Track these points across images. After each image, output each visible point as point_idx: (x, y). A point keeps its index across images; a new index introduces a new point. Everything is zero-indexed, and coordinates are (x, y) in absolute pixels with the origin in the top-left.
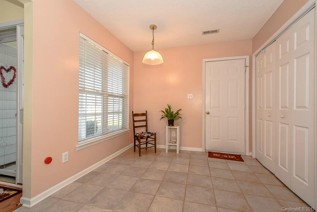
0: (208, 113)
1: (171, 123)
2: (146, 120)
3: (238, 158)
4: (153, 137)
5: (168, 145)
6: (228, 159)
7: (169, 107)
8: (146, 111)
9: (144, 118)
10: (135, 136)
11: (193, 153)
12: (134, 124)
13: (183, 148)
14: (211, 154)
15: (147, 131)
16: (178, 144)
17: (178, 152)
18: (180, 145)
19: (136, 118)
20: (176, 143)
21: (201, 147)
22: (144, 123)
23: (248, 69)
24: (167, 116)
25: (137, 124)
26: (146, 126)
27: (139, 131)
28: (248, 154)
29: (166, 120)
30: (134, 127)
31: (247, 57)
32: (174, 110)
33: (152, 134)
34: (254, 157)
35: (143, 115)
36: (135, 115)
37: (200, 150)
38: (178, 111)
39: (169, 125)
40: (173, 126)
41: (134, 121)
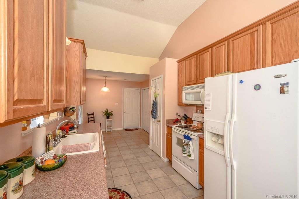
0: (125, 112)
1: (108, 118)
2: (94, 117)
3: (137, 129)
5: (107, 129)
6: (133, 130)
7: (107, 110)
8: (94, 112)
9: (93, 116)
12: (88, 120)
13: (114, 130)
14: (126, 130)
17: (112, 131)
18: (113, 128)
19: (89, 116)
20: (111, 127)
21: (122, 127)
22: (93, 119)
23: (140, 94)
24: (106, 114)
28: (140, 128)
29: (105, 117)
31: (140, 89)
32: (110, 111)
34: (142, 128)
35: (93, 114)
36: (89, 115)
37: (121, 129)
38: (112, 112)
39: (107, 119)
40: (109, 119)
41: (88, 118)
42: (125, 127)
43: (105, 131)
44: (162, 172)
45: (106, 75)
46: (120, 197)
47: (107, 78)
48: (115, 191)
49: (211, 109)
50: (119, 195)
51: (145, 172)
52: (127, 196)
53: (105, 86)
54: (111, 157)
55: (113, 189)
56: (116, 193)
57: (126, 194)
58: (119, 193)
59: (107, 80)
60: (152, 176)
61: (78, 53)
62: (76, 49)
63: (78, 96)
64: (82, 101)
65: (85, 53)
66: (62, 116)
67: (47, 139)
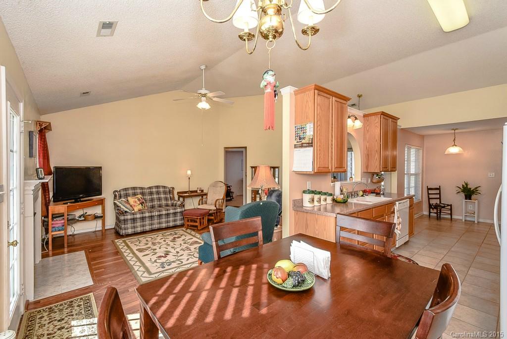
1: (468, 197)
2: (440, 194)
4: (449, 207)
5: (465, 216)
7: (467, 184)
8: (440, 186)
9: (438, 192)
12: (429, 196)
13: (481, 220)
15: (440, 202)
16: (476, 215)
17: (476, 222)
18: (478, 217)
19: (430, 192)
22: (438, 196)
24: (463, 191)
25: (431, 196)
26: (440, 198)
27: (433, 202)
29: (463, 195)
30: (429, 199)
32: (472, 186)
33: (448, 205)
35: (439, 189)
36: (429, 189)
38: (477, 188)
39: (466, 199)
40: (470, 199)
41: (429, 194)
43: (462, 220)
51: (468, 267)
53: (455, 145)
55: (407, 258)
61: (378, 124)
62: (376, 121)
63: (377, 163)
64: (382, 168)
65: (391, 118)
66: (367, 181)
67: (341, 189)
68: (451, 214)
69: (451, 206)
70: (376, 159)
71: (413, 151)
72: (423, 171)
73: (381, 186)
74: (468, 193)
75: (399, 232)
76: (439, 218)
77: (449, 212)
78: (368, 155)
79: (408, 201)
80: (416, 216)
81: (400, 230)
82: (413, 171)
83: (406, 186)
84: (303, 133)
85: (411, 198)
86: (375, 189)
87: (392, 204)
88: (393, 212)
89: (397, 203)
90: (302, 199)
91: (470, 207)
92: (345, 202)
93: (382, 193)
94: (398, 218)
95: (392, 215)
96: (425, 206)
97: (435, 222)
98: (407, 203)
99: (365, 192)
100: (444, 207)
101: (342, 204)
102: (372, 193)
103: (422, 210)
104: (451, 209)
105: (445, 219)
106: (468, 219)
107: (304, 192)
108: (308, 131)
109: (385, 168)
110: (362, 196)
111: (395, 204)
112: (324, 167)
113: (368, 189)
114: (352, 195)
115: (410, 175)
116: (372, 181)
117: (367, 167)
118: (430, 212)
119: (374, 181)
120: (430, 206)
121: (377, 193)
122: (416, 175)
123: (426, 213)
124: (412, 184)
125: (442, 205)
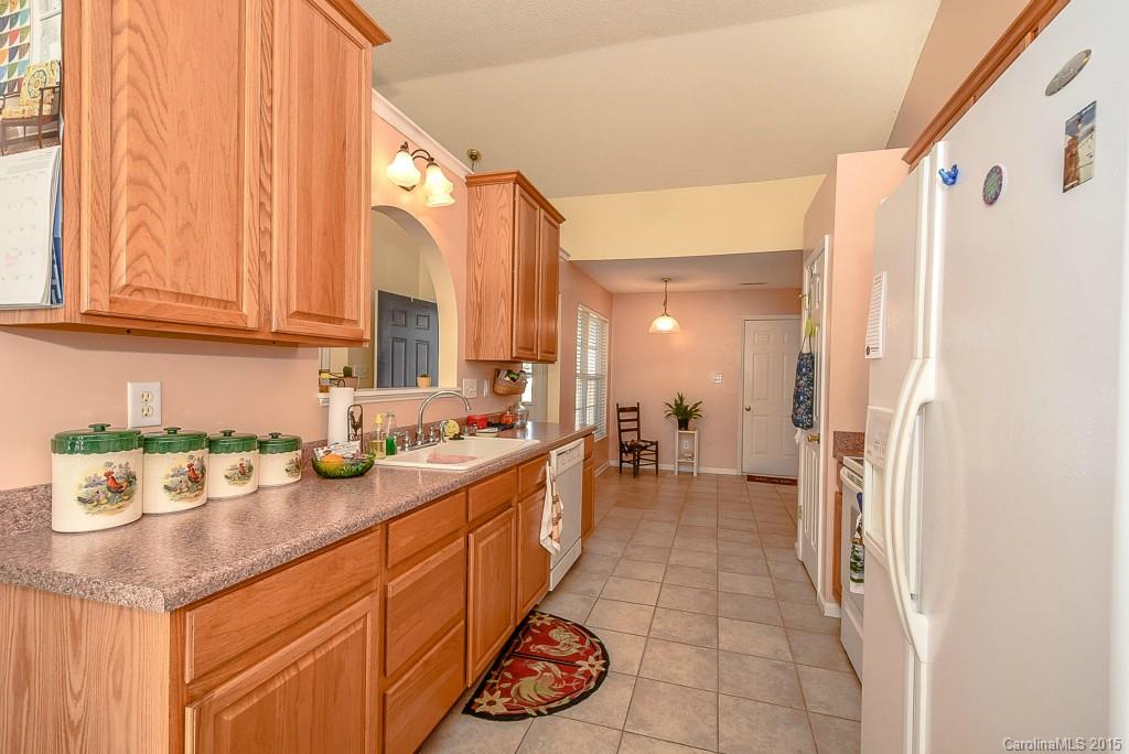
0: (748, 410)
1: (683, 424)
2: (638, 420)
4: (653, 448)
7: (681, 399)
8: (638, 404)
9: (633, 415)
10: (622, 446)
11: (719, 477)
12: (619, 426)
13: (703, 470)
14: (751, 478)
15: (639, 437)
16: (695, 460)
17: (695, 475)
18: (699, 463)
19: (624, 416)
20: (692, 457)
21: (734, 467)
22: (634, 425)
24: (676, 413)
25: (624, 426)
26: (638, 430)
27: (628, 438)
29: (675, 419)
30: (621, 431)
32: (689, 403)
33: (652, 443)
35: (636, 409)
36: (621, 410)
37: (733, 472)
38: (696, 405)
39: (680, 428)
40: (686, 429)
41: (620, 421)
42: (748, 469)
43: (673, 472)
44: (783, 645)
45: (666, 272)
46: (577, 654)
47: (671, 286)
48: (576, 633)
49: (880, 353)
50: (579, 646)
51: (714, 620)
52: (597, 658)
53: (666, 314)
54: (635, 547)
55: (576, 624)
56: (577, 638)
57: (599, 652)
58: (582, 642)
59: (672, 293)
60: (726, 641)
61: (507, 212)
62: (501, 203)
63: (504, 334)
64: (518, 348)
65: (545, 210)
66: (480, 390)
67: (351, 415)
68: (656, 462)
69: (656, 443)
70: (502, 321)
71: (593, 327)
72: (609, 370)
73: (516, 406)
74: (684, 416)
75: (556, 545)
76: (636, 472)
77: (653, 457)
78: (480, 307)
79: (583, 445)
80: (597, 473)
81: (558, 541)
82: (592, 370)
83: (578, 404)
84: (13, 53)
85: (587, 435)
86: (503, 414)
87: (539, 457)
88: (543, 485)
89: (554, 453)
90: (49, 487)
91: (686, 445)
92: (360, 472)
93: (518, 423)
94: (554, 503)
95: (539, 494)
96: (613, 448)
97: (630, 482)
98: (578, 449)
99: (470, 424)
100: (645, 448)
101: (348, 481)
102: (490, 425)
103: (606, 457)
104: (656, 452)
105: (647, 472)
106: (683, 469)
107: (65, 444)
108: (35, 38)
109: (525, 349)
110: (457, 437)
111: (549, 459)
112: (178, 296)
113: (478, 412)
114: (415, 437)
115: (585, 377)
116: (493, 391)
117: (477, 345)
118: (621, 461)
119: (501, 389)
120: (622, 448)
121: (504, 425)
122: (597, 378)
123: (614, 463)
124: (591, 401)
125: (643, 444)
